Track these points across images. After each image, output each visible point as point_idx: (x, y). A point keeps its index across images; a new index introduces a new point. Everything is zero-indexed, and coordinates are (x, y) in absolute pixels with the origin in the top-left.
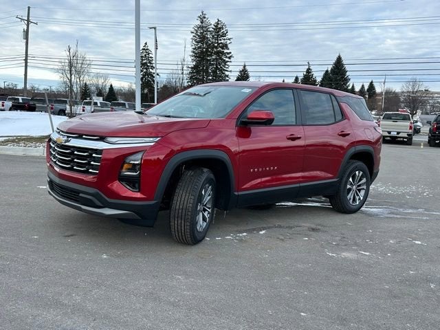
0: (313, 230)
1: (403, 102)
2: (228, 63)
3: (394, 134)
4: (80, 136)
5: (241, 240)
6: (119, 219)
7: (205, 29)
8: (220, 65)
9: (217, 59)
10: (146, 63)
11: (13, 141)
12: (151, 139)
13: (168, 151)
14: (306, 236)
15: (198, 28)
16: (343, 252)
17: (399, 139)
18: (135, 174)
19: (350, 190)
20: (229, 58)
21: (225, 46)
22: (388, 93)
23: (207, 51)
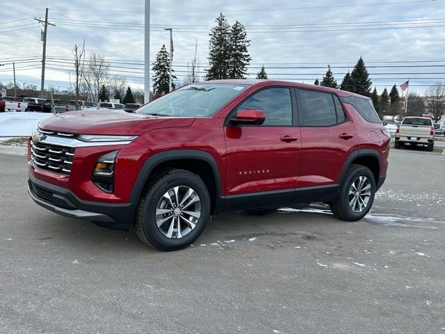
0: (308, 238)
1: (427, 107)
2: (246, 66)
3: (414, 139)
4: (55, 134)
5: (227, 248)
6: (93, 222)
7: (223, 31)
8: (238, 67)
9: (235, 62)
10: (163, 66)
11: (17, 141)
12: (127, 137)
13: (145, 151)
14: (299, 244)
15: (217, 30)
16: (336, 262)
17: (419, 145)
18: (108, 174)
19: (352, 196)
20: (248, 60)
21: (244, 49)
22: (411, 98)
23: (225, 53)
